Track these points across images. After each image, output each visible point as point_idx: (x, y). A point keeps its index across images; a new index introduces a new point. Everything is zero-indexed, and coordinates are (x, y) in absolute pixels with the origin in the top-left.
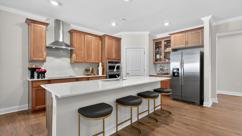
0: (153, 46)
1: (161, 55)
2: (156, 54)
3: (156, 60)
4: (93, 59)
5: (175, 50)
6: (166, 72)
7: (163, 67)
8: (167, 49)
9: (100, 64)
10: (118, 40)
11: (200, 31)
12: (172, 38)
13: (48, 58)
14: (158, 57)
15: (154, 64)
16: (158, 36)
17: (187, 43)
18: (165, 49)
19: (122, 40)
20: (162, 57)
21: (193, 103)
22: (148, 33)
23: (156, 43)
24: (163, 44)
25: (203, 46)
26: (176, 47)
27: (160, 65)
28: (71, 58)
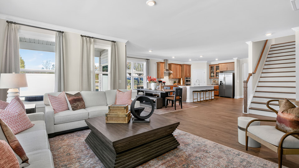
0: (209, 68)
1: (214, 74)
2: (211, 73)
3: (211, 77)
4: (178, 77)
5: (222, 72)
6: (217, 83)
7: (215, 81)
8: (218, 70)
9: (182, 79)
10: (190, 66)
11: (233, 63)
12: (220, 65)
13: (165, 77)
14: (212, 74)
15: (210, 78)
16: (212, 63)
17: (227, 68)
18: (216, 70)
19: (191, 66)
20: (215, 75)
21: (230, 97)
22: (207, 62)
23: (211, 67)
24: (215, 68)
25: (234, 70)
26: (222, 70)
27: (213, 79)
28: (169, 76)
